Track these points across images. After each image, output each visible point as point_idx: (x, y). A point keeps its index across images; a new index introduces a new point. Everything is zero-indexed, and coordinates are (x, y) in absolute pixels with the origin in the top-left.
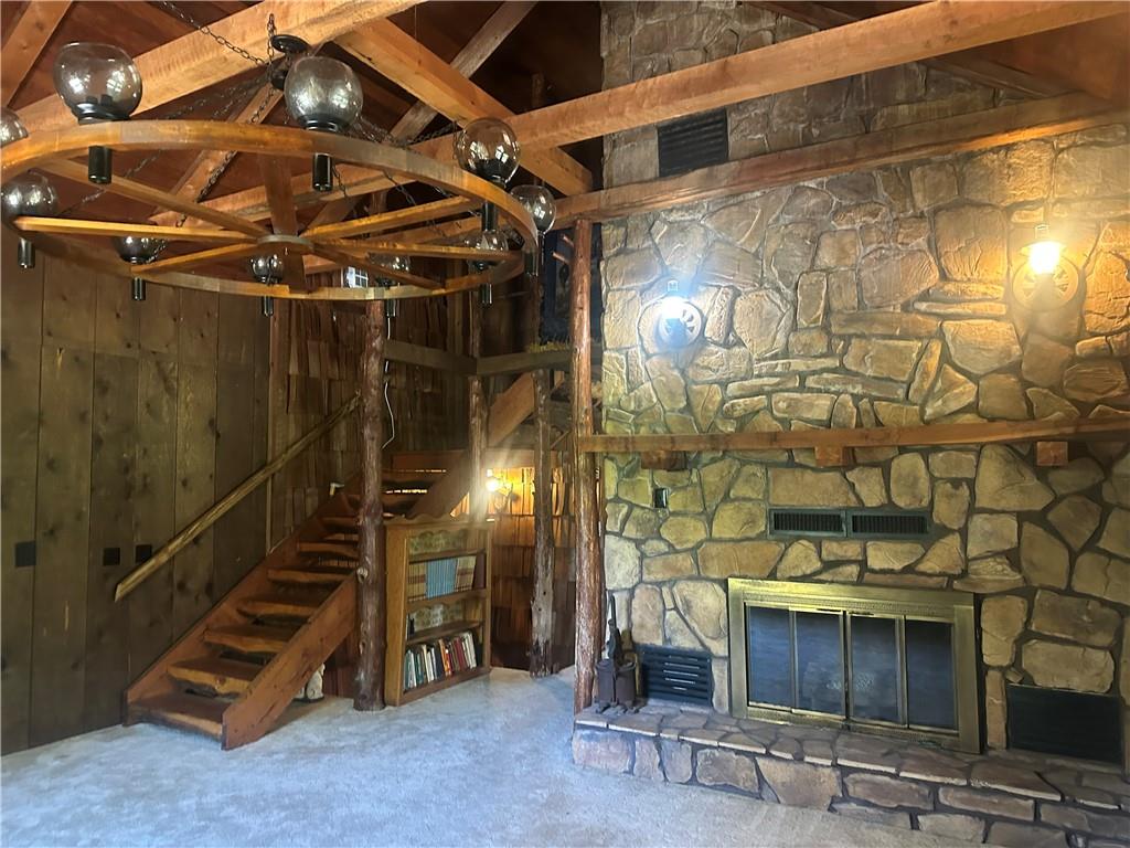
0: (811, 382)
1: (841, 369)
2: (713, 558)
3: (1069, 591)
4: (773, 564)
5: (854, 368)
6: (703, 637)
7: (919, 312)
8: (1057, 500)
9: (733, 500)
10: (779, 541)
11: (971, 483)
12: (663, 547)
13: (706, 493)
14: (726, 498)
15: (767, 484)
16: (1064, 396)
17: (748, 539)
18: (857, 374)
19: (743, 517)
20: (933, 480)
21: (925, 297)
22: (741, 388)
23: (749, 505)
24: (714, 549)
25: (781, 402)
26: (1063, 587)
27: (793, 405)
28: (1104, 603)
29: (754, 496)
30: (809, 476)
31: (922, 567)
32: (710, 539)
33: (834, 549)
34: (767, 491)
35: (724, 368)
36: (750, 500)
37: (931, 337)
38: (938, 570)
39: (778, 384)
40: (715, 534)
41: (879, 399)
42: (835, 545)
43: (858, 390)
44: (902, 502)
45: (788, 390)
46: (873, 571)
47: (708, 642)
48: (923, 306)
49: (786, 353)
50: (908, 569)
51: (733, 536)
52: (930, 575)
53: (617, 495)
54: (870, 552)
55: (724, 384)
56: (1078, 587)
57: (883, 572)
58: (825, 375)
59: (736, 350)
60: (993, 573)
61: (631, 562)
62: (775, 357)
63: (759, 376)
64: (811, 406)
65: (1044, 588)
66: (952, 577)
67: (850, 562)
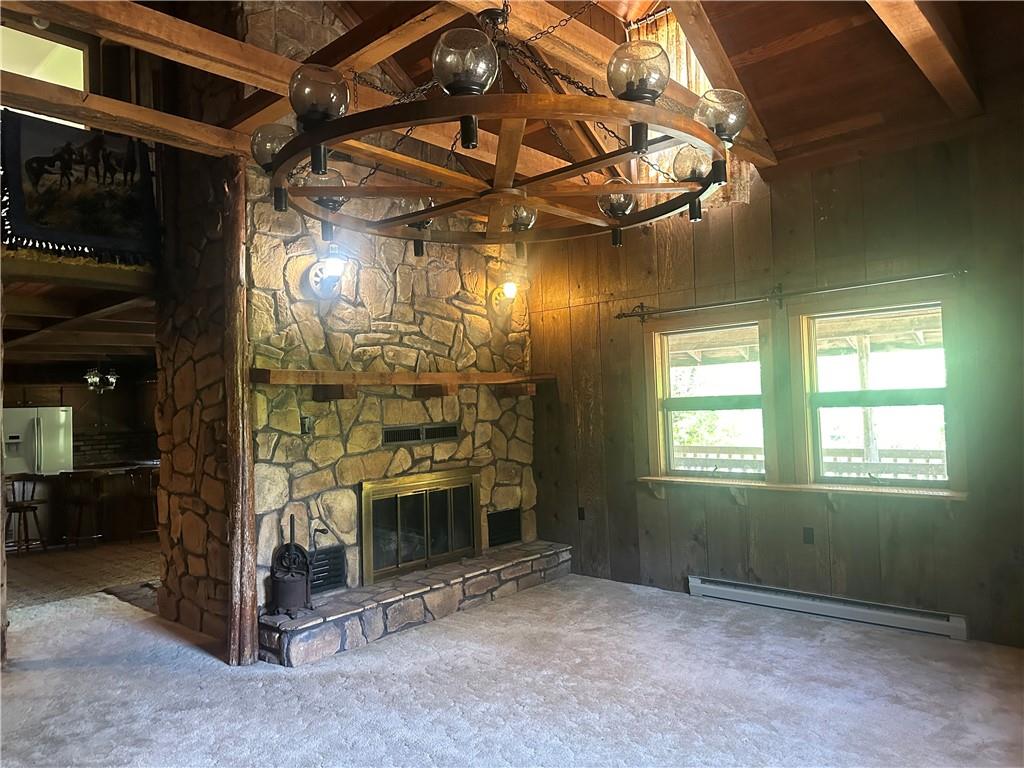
0: (406, 340)
1: (420, 334)
2: (348, 469)
3: (507, 460)
4: (386, 467)
5: (426, 334)
6: (339, 533)
7: (454, 305)
8: (503, 413)
9: (361, 424)
10: (389, 450)
11: (476, 405)
12: (308, 467)
13: (343, 419)
14: (357, 422)
15: (382, 411)
16: (505, 361)
17: (371, 451)
18: (427, 338)
19: (369, 435)
20: (460, 404)
21: (457, 296)
22: (366, 339)
23: (372, 426)
24: (349, 462)
25: (390, 351)
26: (505, 457)
27: (397, 354)
28: (518, 463)
29: (374, 419)
30: (406, 404)
31: (457, 456)
32: (346, 455)
33: (418, 451)
34: (382, 416)
35: (354, 321)
36: (371, 422)
37: (458, 322)
38: (463, 456)
39: (388, 339)
40: (349, 451)
41: (437, 355)
42: (418, 448)
43: (428, 349)
44: (448, 419)
45: (392, 344)
46: (436, 462)
47: (344, 537)
48: (456, 302)
49: (390, 318)
50: (451, 459)
51: (361, 450)
52: (460, 460)
53: (267, 425)
54: (436, 451)
55: (353, 334)
56: (510, 457)
57: (441, 462)
58: (413, 336)
59: (360, 309)
60: (485, 454)
61: (281, 485)
62: (384, 319)
63: (375, 331)
64: (407, 356)
65: (500, 459)
66: (468, 460)
67: (427, 458)
